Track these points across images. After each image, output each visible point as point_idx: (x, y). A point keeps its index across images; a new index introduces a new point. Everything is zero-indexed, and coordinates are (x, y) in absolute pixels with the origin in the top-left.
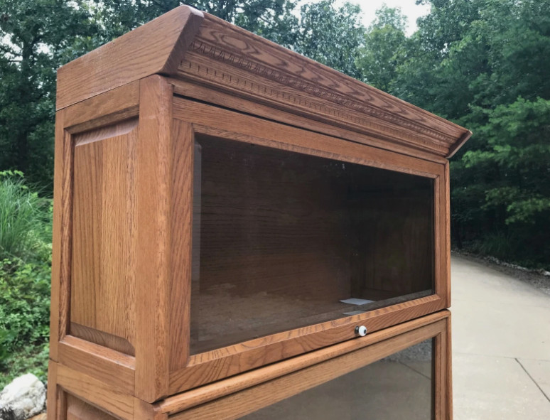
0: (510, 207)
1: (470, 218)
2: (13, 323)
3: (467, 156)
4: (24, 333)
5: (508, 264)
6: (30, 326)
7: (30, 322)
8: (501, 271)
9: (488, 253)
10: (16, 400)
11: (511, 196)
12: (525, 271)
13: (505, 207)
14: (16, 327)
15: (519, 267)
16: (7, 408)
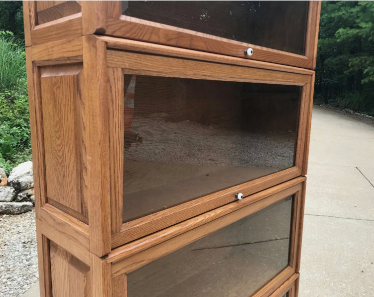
0: (366, 71)
1: (336, 82)
2: (16, 133)
3: (339, 33)
4: (24, 140)
5: (359, 114)
6: (28, 136)
7: (27, 134)
8: (354, 118)
9: (346, 107)
10: (21, 177)
11: (368, 63)
12: (370, 118)
13: (363, 71)
14: (18, 136)
15: (367, 116)
16: (16, 181)
